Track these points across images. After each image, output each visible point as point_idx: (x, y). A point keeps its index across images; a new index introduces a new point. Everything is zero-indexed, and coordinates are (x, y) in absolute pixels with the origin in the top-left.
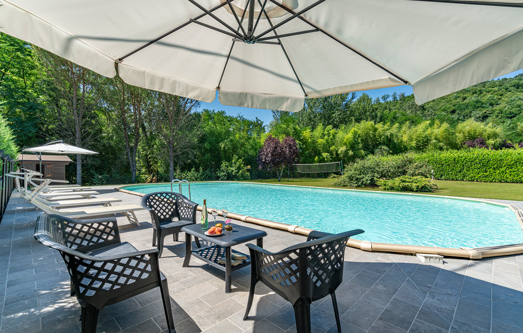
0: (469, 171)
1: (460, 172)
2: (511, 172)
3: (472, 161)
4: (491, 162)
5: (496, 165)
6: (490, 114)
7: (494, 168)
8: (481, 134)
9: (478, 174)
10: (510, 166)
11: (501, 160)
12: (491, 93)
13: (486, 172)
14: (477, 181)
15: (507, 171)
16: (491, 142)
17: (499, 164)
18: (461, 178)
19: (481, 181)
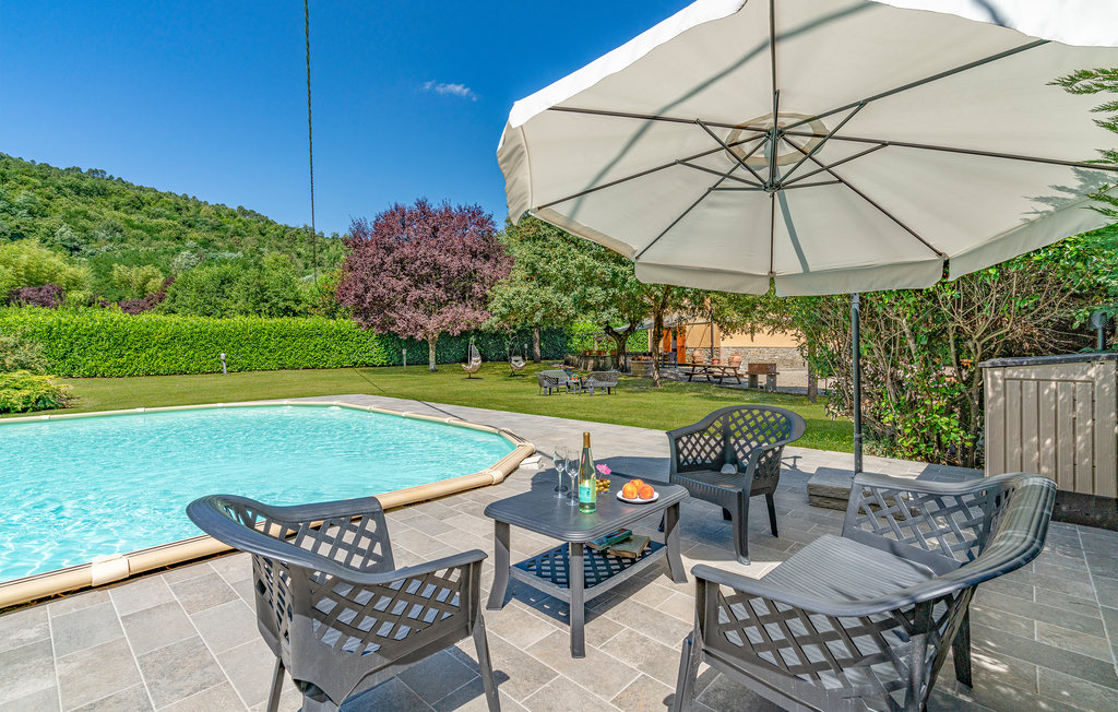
0: (85, 356)
1: (64, 358)
2: (165, 355)
3: (92, 334)
4: (131, 338)
5: (139, 344)
6: (28, 231)
7: (136, 349)
8: (52, 277)
9: (105, 361)
10: (164, 346)
11: (148, 334)
12: (27, 186)
13: (121, 356)
14: (103, 376)
15: (160, 355)
16: (75, 295)
17: (145, 339)
18: (66, 371)
19: (111, 376)
